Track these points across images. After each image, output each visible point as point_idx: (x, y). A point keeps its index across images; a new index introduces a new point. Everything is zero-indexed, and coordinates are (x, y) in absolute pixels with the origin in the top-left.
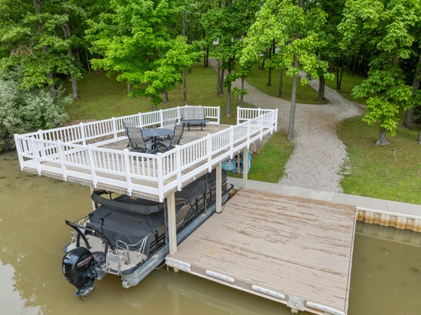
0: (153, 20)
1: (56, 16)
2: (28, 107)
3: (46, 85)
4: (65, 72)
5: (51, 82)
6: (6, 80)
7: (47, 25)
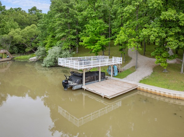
0: (95, 33)
1: (73, 30)
2: (63, 54)
3: (68, 48)
4: (74, 45)
5: (70, 48)
6: (58, 46)
7: (71, 32)
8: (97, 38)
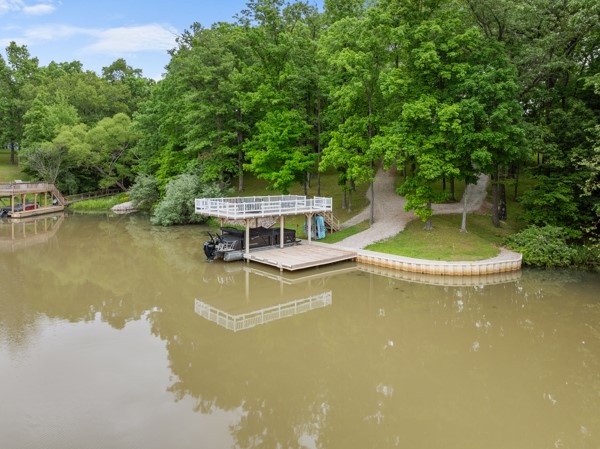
0: (279, 142)
1: (229, 133)
4: (231, 171)
7: (223, 139)
8: (285, 155)
